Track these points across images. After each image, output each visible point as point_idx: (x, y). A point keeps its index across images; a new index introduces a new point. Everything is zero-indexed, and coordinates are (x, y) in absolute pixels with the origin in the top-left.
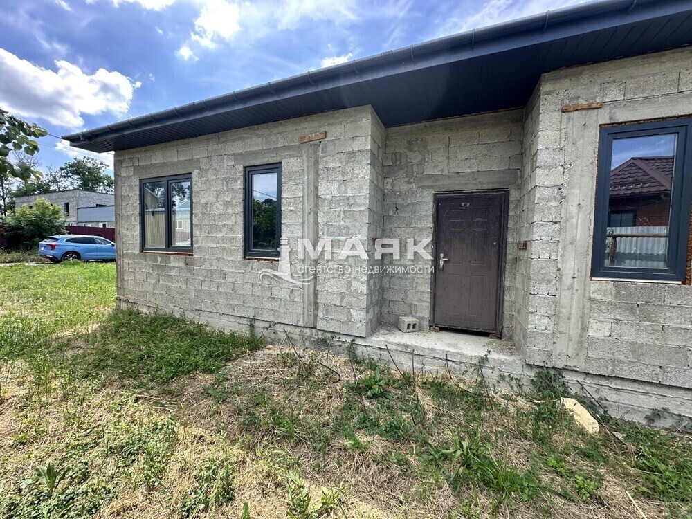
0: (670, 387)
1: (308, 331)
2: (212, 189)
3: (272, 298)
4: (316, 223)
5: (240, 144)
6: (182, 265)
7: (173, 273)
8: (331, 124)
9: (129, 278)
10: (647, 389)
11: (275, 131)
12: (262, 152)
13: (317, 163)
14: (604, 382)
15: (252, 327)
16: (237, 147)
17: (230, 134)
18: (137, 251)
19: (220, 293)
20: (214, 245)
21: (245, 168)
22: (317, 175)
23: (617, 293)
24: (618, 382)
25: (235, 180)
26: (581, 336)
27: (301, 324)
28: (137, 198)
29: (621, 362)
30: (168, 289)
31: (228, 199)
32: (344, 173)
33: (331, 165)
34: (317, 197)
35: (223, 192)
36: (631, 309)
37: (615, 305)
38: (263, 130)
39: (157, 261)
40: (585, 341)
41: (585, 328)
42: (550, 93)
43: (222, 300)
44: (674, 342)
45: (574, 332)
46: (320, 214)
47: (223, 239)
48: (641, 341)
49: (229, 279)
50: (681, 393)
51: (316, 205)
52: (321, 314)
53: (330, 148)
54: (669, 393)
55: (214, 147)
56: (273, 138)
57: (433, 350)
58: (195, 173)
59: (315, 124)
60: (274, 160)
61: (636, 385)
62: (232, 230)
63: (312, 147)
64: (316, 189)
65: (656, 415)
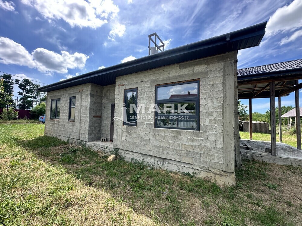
0: (134, 152)
1: (78, 140)
2: (64, 102)
3: (73, 132)
4: (81, 112)
5: (69, 91)
6: (57, 123)
7: (55, 125)
8: (84, 87)
9: (47, 127)
10: (132, 153)
11: (75, 88)
12: (73, 93)
13: (82, 97)
14: (125, 152)
15: (68, 140)
16: (68, 92)
17: (68, 89)
18: (49, 119)
19: (63, 130)
20: (63, 117)
21: (70, 97)
22: (81, 99)
23: (126, 129)
24: (127, 152)
25: (68, 100)
26: (121, 140)
27: (77, 139)
28: (50, 104)
29: (127, 146)
30: (54, 129)
31: (66, 105)
32: (86, 99)
33: (84, 97)
34: (81, 105)
35: (66, 103)
36: (128, 133)
37: (126, 132)
38: (73, 88)
39: (52, 122)
40: (122, 141)
41: (122, 138)
42: (117, 82)
43: (64, 133)
44: (135, 141)
45: (120, 139)
46: (82, 109)
47: (65, 115)
48: (130, 141)
49: (65, 127)
50: (137, 154)
51: (81, 107)
52: (81, 136)
53: (84, 93)
54: (135, 154)
55: (65, 92)
56: (75, 90)
57: (99, 145)
58: (61, 98)
59: (82, 87)
60: (74, 95)
61: (130, 152)
62: (67, 114)
63: (81, 92)
64: (81, 103)
65: (132, 159)
